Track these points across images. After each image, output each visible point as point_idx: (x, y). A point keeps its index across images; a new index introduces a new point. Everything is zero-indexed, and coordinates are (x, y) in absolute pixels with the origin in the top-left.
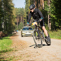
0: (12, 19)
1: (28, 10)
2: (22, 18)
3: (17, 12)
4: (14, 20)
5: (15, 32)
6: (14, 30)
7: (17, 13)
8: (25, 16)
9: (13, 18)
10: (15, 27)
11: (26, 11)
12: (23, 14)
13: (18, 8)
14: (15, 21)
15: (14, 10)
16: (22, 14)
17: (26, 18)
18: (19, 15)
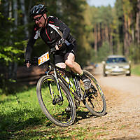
0: (82, 34)
1: (122, 10)
2: (106, 31)
3: (96, 16)
4: (87, 37)
5: (91, 67)
6: (88, 63)
7: (94, 18)
8: (115, 27)
9: (85, 31)
10: (89, 55)
11: (117, 14)
12: (110, 21)
13: (99, 8)
14: (89, 39)
15: (86, 11)
16: (107, 20)
17: (118, 31)
18: (101, 24)
